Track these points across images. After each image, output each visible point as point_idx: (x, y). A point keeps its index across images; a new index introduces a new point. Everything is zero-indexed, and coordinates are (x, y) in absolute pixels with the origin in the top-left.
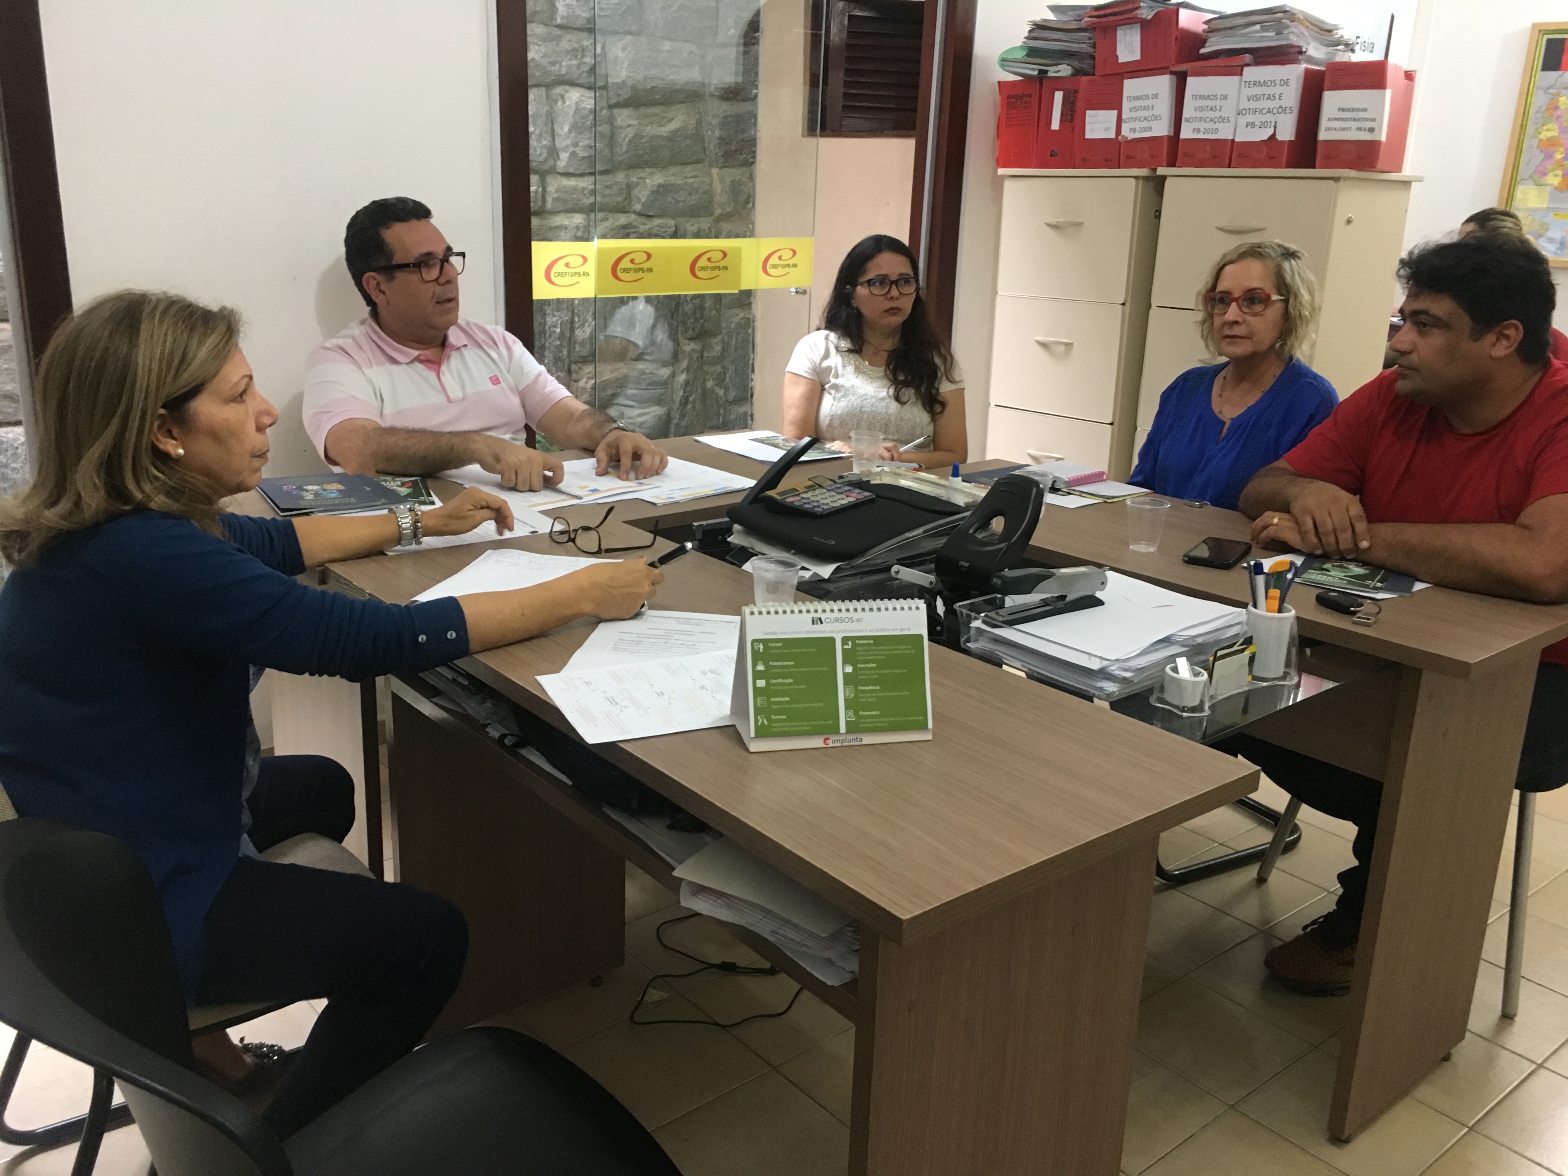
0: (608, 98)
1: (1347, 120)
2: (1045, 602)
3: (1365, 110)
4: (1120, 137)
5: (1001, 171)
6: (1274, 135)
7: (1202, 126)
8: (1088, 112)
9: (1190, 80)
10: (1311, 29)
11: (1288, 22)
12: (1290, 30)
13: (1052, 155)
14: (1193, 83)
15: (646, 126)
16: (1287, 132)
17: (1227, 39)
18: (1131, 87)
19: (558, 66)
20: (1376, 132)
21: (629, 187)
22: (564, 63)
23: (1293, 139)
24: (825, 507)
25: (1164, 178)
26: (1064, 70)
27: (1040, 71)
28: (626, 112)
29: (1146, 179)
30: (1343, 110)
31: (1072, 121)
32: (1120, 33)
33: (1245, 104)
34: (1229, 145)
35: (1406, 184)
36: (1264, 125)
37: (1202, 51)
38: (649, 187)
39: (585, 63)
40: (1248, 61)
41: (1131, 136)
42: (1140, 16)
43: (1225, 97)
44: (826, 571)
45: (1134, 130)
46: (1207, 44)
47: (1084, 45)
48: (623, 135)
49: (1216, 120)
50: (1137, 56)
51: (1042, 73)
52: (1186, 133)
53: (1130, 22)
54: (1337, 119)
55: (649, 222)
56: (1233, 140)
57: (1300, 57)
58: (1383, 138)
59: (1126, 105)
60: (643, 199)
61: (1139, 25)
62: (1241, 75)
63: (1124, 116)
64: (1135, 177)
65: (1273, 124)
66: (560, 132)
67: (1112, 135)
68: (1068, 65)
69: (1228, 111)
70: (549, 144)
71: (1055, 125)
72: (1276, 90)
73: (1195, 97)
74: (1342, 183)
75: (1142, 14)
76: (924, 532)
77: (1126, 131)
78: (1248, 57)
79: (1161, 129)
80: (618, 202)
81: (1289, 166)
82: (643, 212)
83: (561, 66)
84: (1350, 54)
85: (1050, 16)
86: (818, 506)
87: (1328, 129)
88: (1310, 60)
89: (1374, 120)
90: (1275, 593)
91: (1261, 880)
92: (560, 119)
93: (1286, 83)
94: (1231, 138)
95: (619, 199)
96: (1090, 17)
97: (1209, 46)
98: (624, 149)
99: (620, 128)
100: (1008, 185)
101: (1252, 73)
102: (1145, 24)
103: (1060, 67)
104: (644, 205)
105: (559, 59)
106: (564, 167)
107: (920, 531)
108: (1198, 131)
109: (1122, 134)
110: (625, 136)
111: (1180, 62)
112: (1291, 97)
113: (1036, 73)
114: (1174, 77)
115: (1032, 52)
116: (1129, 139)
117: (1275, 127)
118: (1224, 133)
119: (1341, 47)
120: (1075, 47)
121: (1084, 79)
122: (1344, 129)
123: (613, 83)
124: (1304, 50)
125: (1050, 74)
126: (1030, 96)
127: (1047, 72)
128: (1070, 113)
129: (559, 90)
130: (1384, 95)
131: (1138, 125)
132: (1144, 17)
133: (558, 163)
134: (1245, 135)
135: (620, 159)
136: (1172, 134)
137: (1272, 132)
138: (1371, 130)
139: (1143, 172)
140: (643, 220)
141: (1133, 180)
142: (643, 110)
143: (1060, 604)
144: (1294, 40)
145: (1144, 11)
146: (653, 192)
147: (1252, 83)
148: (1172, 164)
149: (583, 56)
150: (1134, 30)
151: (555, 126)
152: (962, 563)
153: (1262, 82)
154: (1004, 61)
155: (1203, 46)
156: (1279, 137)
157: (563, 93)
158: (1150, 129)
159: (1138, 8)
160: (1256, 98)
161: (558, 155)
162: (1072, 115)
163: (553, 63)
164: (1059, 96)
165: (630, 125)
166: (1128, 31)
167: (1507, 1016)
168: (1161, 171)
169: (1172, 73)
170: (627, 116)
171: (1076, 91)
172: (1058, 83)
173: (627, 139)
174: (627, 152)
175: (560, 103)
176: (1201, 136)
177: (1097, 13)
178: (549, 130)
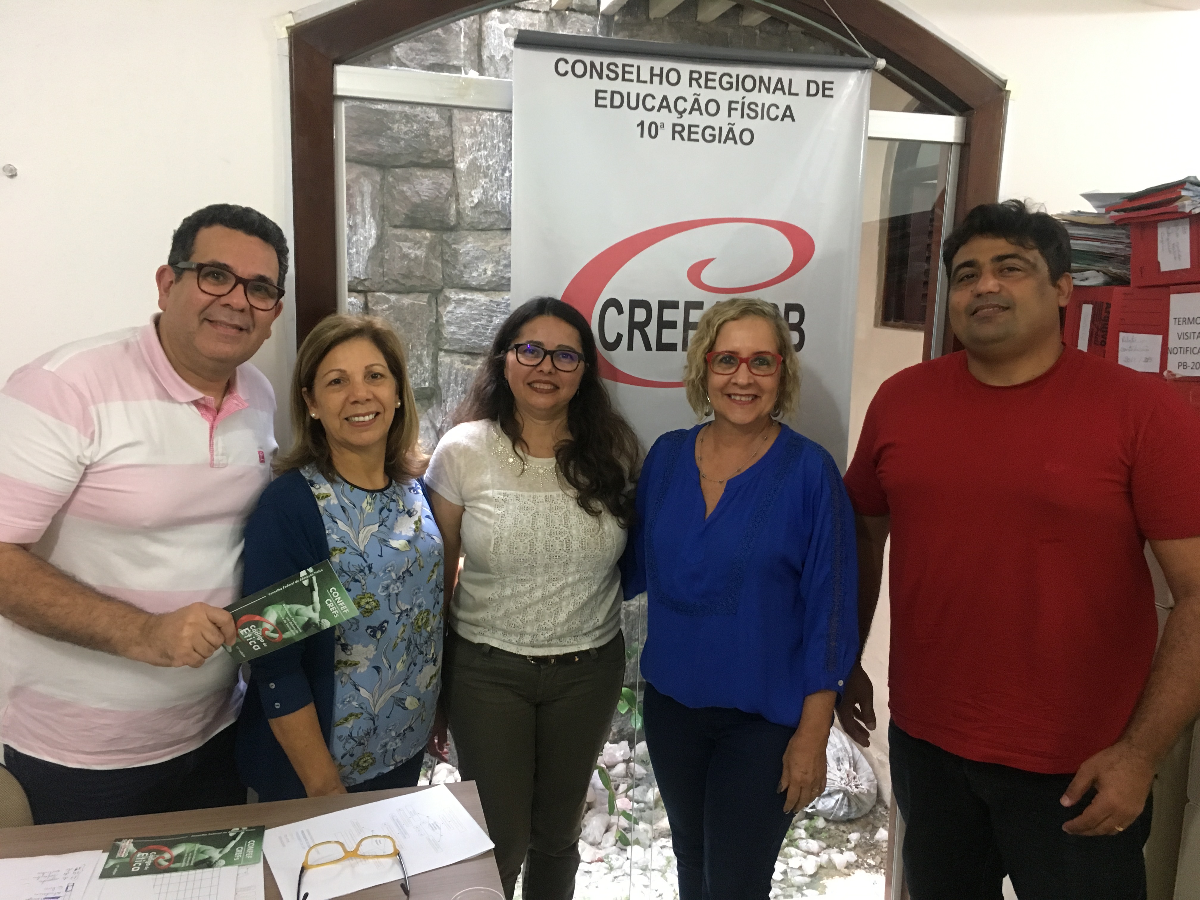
4: (1165, 373)
8: (1122, 335)
18: (1181, 304)
31: (1103, 344)
32: (1162, 231)
41: (1181, 373)
42: (1180, 210)
45: (1185, 365)
47: (1120, 246)
50: (1186, 264)
53: (1178, 216)
59: (1174, 330)
61: (1188, 219)
63: (1171, 345)
67: (1155, 368)
68: (1098, 271)
75: (1184, 206)
77: (1173, 366)
96: (1116, 211)
102: (1193, 219)
103: (1087, 274)
109: (1169, 369)
116: (1177, 376)
121: (1118, 290)
128: (1100, 333)
131: (1190, 359)
132: (1187, 210)
145: (1187, 202)
150: (1180, 228)
159: (1180, 197)
164: (1087, 310)
166: (1173, 229)
177: (1134, 204)
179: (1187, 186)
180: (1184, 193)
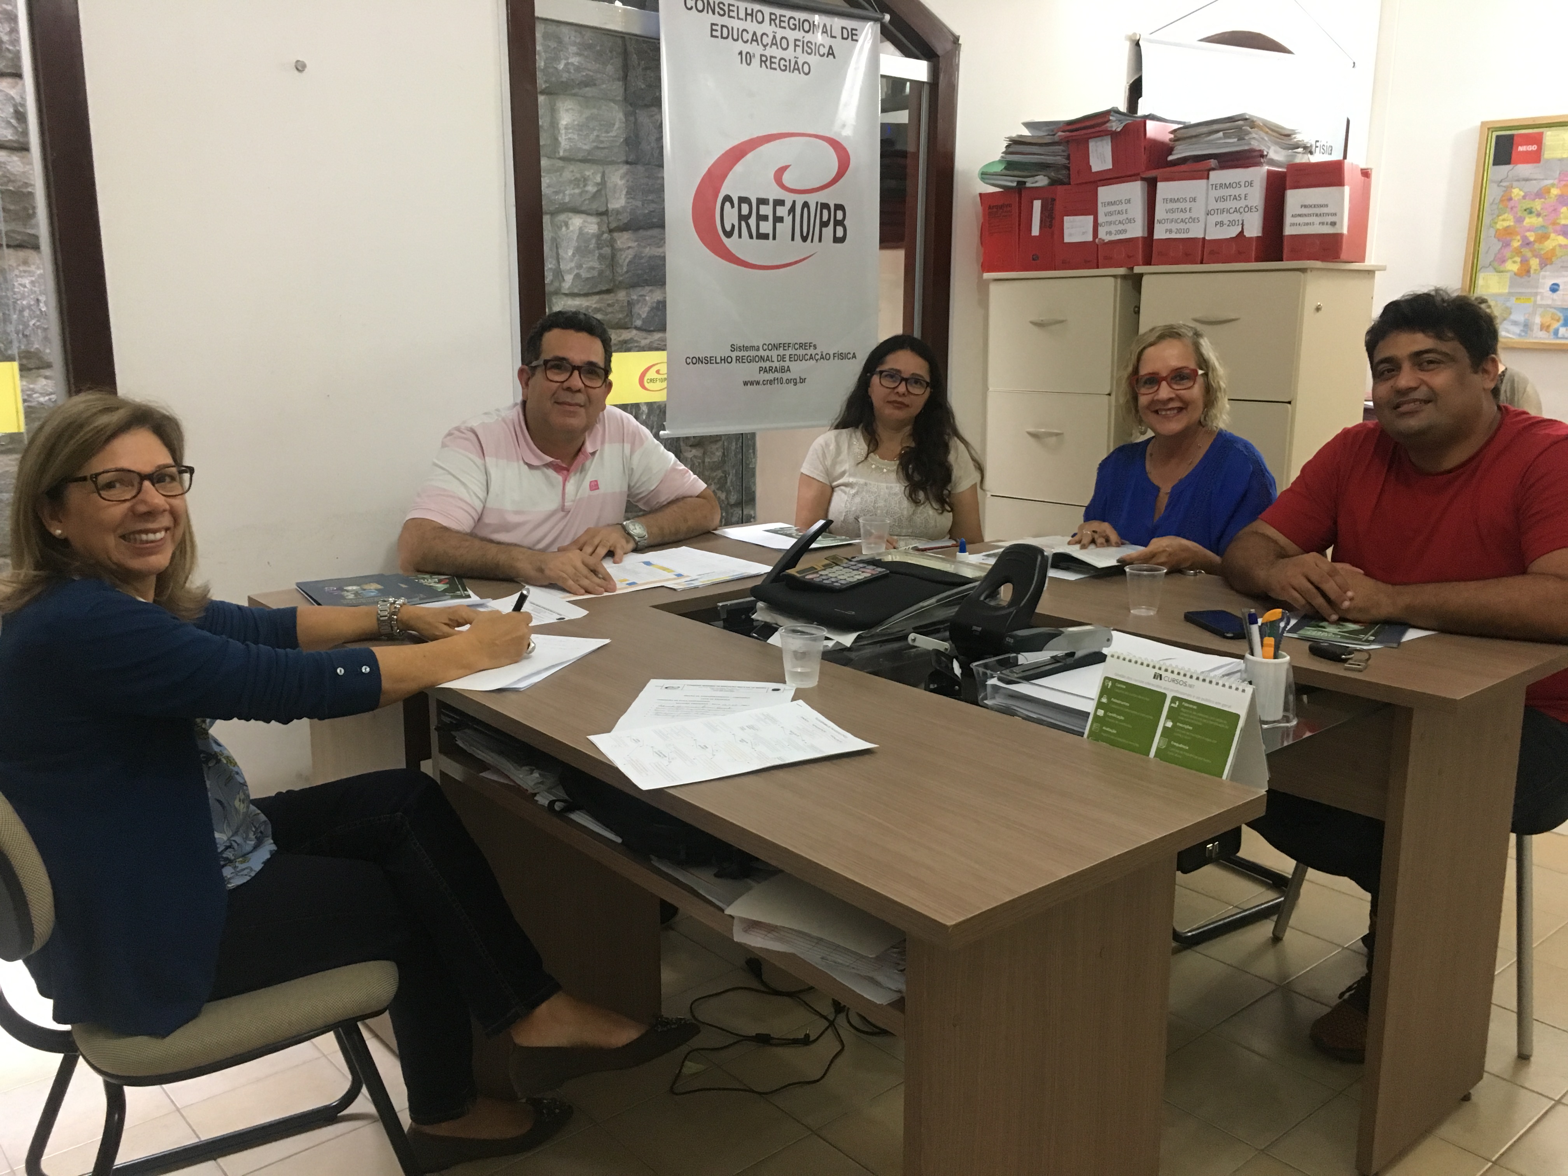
0: (609, 223)
1: (1310, 215)
2: (1055, 659)
3: (1327, 206)
4: (1097, 240)
5: (987, 275)
6: (1242, 232)
7: (1174, 226)
8: (1066, 218)
9: (1160, 185)
10: (1271, 135)
11: (1248, 128)
12: (1251, 136)
13: (1033, 259)
14: (1164, 189)
15: (645, 247)
16: (1254, 228)
17: (1191, 146)
18: (1105, 193)
19: (561, 195)
20: (1337, 226)
21: (630, 304)
22: (567, 192)
23: (1260, 235)
24: (843, 582)
25: (1141, 276)
26: (1041, 181)
27: (1018, 182)
28: (626, 235)
29: (1124, 277)
30: (1305, 206)
31: (1051, 226)
32: (1092, 145)
33: (1213, 205)
34: (1201, 243)
35: (1370, 273)
36: (1232, 223)
37: (1170, 158)
38: (649, 304)
39: (587, 192)
40: (1213, 166)
41: (1107, 238)
42: (1109, 129)
43: (1194, 200)
44: (848, 640)
45: (1110, 233)
46: (1174, 152)
47: (1059, 158)
48: (623, 257)
49: (1187, 221)
50: (1109, 166)
51: (1021, 184)
52: (1159, 233)
53: (1102, 134)
54: (1300, 215)
55: (649, 337)
56: (1204, 239)
57: (1262, 160)
58: (1345, 231)
59: (1101, 210)
60: (644, 316)
61: (1109, 137)
62: (1208, 178)
63: (1100, 220)
64: (1115, 276)
65: (1241, 222)
66: (565, 256)
67: (1090, 238)
68: (1045, 176)
69: (1199, 210)
70: (554, 267)
71: (1036, 231)
72: (1242, 191)
73: (1165, 200)
74: (1309, 275)
75: (1112, 127)
76: (938, 601)
77: (1103, 235)
78: (1213, 163)
79: (1137, 231)
80: (620, 319)
81: (1258, 259)
82: (644, 328)
83: (564, 195)
84: (1309, 155)
85: (1026, 132)
86: (837, 582)
87: (1293, 225)
88: (1272, 162)
89: (1335, 214)
90: (1269, 641)
91: (1276, 939)
92: (564, 244)
93: (1251, 184)
94: (1201, 236)
95: (621, 316)
96: (1063, 132)
97: (1177, 154)
98: (625, 269)
99: (621, 250)
100: (994, 288)
101: (1217, 176)
102: (1114, 135)
103: (1037, 178)
104: (644, 321)
105: (562, 188)
106: (569, 288)
107: (933, 600)
108: (1171, 231)
109: (1099, 237)
110: (625, 258)
111: (1148, 169)
112: (1256, 197)
113: (1015, 184)
114: (1145, 184)
115: (1010, 166)
116: (1106, 241)
117: (1243, 224)
118: (1195, 232)
119: (1300, 150)
120: (1049, 159)
121: (1061, 188)
122: (1307, 224)
123: (613, 210)
124: (1265, 153)
125: (1028, 185)
126: (1010, 205)
127: (1025, 183)
128: (1048, 220)
129: (562, 217)
130: (1343, 193)
131: (1113, 228)
132: (1114, 129)
133: (563, 285)
134: (1215, 234)
135: (621, 278)
136: (1146, 235)
137: (1240, 229)
138: (1333, 224)
139: (1122, 271)
140: (644, 334)
141: (1112, 279)
142: (642, 233)
143: (1070, 661)
144: (1255, 145)
145: (1114, 124)
146: (652, 309)
147: (1218, 186)
148: (1148, 262)
149: (585, 186)
150: (1104, 142)
151: (560, 251)
152: (975, 628)
153: (1227, 185)
154: (985, 176)
155: (1171, 154)
156: (1247, 234)
157: (567, 220)
158: (1125, 231)
159: (1109, 121)
160: (1223, 199)
161: (563, 277)
162: (1051, 222)
163: (556, 193)
164: (1037, 205)
165: (629, 248)
166: (1099, 143)
167: (1523, 1057)
168: (1137, 270)
169: (1143, 179)
170: (628, 239)
171: (1054, 200)
172: (1037, 193)
173: (627, 260)
174: (627, 272)
175: (564, 229)
176: (1173, 236)
177: (1069, 128)
178: (555, 254)
179: (1112, 113)
180: (1111, 118)
